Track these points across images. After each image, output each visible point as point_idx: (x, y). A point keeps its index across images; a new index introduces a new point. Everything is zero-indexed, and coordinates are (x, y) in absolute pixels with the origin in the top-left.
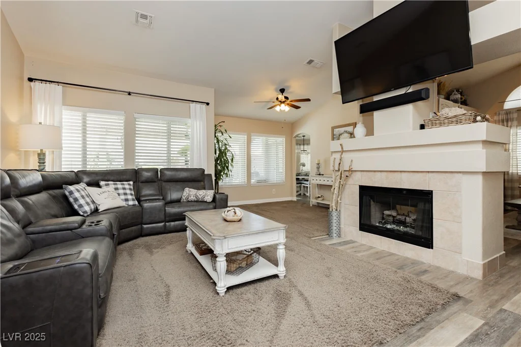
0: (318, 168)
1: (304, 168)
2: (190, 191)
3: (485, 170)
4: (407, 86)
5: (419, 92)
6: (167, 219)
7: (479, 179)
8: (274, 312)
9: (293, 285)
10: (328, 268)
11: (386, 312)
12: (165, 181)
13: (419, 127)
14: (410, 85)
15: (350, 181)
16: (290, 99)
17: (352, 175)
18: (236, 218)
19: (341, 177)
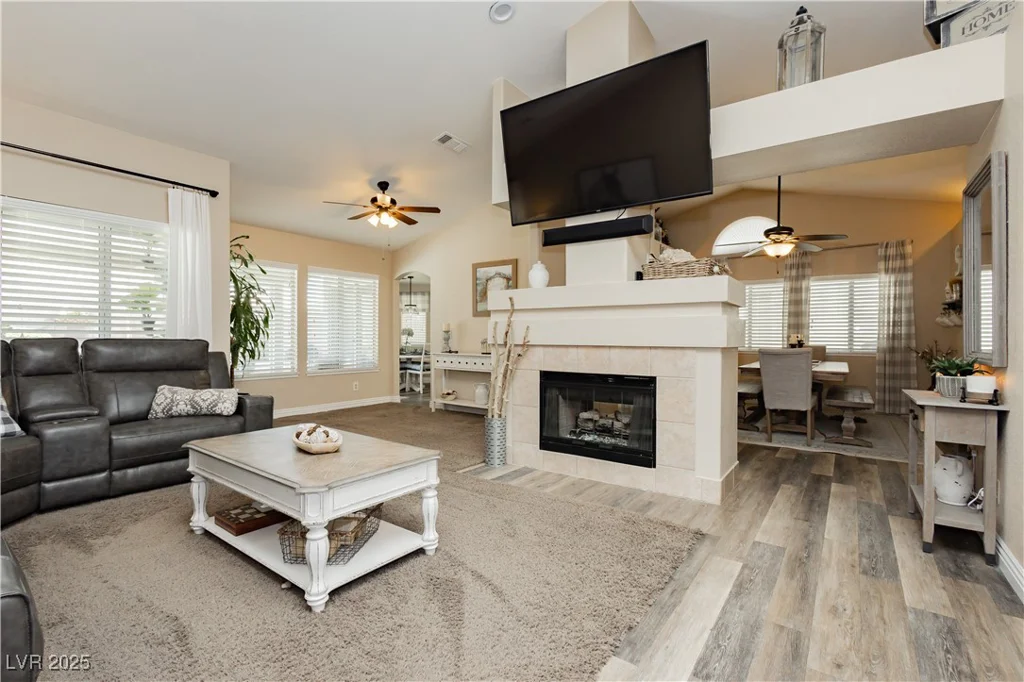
0: (447, 340)
1: (410, 339)
2: (176, 392)
3: (725, 346)
4: (619, 209)
5: (638, 220)
6: (116, 462)
7: (718, 357)
8: (440, 619)
9: (456, 563)
10: (506, 521)
11: (622, 577)
12: (99, 371)
13: (634, 276)
14: (625, 208)
15: (524, 363)
16: (399, 205)
17: (528, 352)
18: (329, 446)
19: (509, 356)
